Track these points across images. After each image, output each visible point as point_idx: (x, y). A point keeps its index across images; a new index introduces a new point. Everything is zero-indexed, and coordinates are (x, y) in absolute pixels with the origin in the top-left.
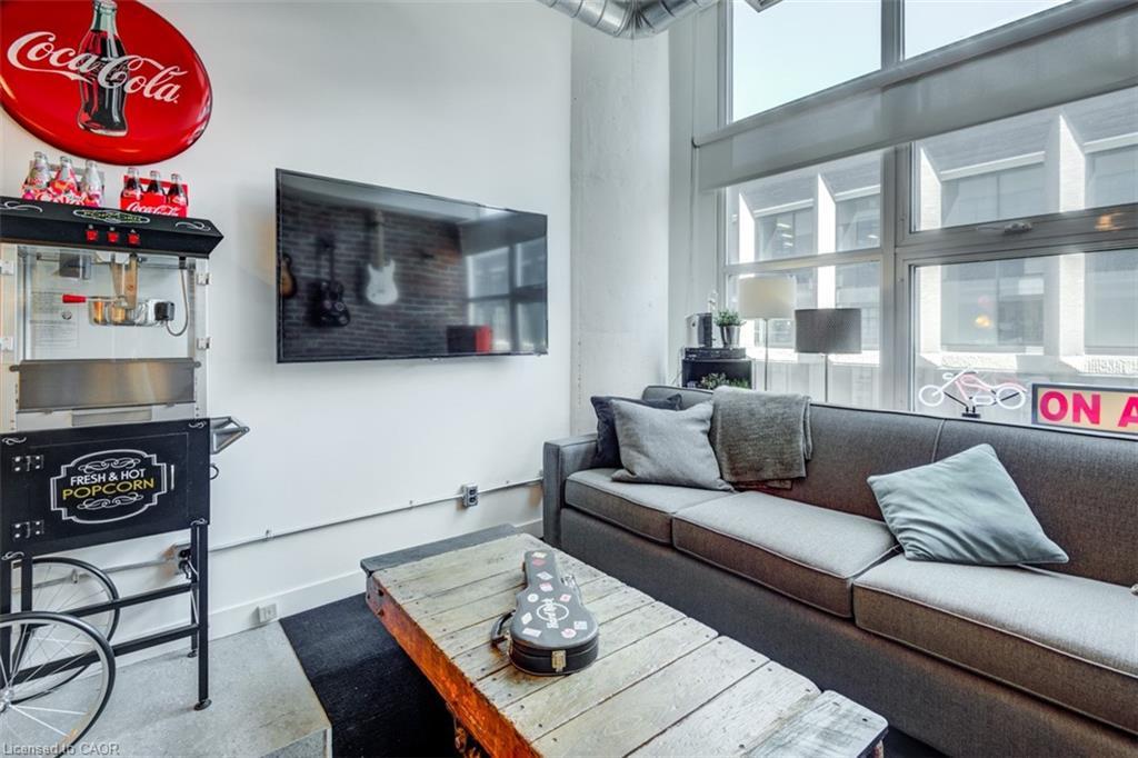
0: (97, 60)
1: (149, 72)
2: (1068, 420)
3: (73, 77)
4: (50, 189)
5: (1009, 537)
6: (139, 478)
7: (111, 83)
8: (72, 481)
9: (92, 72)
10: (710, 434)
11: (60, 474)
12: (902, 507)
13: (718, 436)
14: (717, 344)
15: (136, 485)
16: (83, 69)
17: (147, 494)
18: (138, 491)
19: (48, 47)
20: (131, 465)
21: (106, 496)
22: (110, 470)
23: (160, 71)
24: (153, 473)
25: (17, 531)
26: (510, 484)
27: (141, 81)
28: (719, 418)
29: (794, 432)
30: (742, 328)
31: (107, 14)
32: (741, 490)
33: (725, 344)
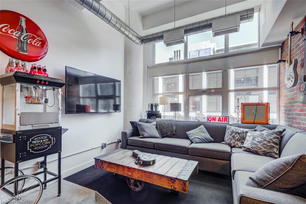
0: (21, 33)
1: (34, 38)
2: (212, 121)
3: (14, 37)
4: (17, 68)
5: (207, 138)
6: (47, 141)
7: (24, 40)
8: (33, 142)
9: (19, 36)
10: (156, 128)
11: (30, 141)
12: (192, 136)
13: (158, 128)
14: (154, 110)
15: (46, 143)
16: (17, 35)
17: (49, 145)
18: (47, 144)
19: (8, 28)
20: (45, 138)
21: (40, 146)
22: (41, 139)
23: (36, 38)
24: (50, 140)
25: (20, 155)
26: (112, 142)
27: (32, 40)
28: (158, 125)
29: (173, 126)
30: (159, 107)
31: (23, 21)
32: (163, 138)
33: (156, 110)
